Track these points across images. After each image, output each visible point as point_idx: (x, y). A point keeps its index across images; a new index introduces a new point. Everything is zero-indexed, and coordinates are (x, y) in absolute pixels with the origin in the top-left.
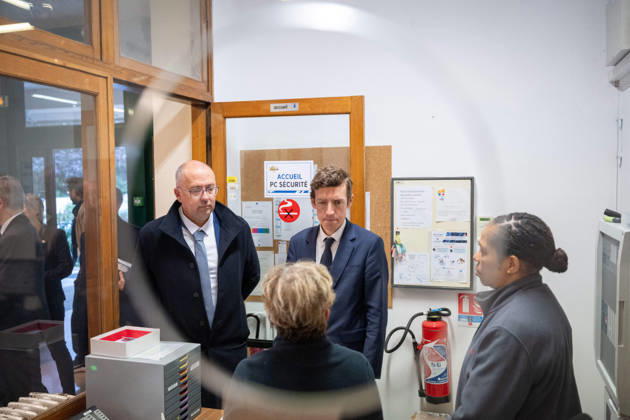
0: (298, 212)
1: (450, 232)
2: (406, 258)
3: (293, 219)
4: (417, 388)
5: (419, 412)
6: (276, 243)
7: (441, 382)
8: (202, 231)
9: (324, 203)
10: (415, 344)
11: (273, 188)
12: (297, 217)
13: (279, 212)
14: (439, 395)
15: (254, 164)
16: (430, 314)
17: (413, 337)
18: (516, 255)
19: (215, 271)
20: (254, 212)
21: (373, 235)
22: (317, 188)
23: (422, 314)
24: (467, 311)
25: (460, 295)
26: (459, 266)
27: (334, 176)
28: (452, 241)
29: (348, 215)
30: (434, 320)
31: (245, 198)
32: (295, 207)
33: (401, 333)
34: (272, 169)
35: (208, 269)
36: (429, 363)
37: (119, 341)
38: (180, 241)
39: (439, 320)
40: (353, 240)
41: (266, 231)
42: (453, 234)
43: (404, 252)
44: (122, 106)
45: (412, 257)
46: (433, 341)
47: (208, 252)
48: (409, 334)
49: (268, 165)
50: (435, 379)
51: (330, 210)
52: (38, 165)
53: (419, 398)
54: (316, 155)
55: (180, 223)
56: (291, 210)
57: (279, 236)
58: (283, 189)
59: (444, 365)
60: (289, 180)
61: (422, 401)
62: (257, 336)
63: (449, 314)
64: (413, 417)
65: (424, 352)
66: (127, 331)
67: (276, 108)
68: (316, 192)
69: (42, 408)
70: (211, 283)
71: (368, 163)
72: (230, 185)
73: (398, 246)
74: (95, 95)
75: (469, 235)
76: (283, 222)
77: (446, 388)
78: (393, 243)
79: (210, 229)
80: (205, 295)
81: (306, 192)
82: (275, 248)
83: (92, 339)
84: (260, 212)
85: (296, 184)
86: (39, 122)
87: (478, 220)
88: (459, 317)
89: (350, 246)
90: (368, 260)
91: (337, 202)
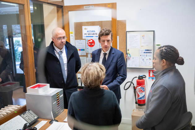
0: (94, 43)
1: (146, 49)
2: (131, 58)
3: (92, 46)
4: (135, 101)
5: (135, 109)
6: (87, 54)
7: (143, 99)
8: (61, 51)
9: (104, 41)
10: (134, 87)
11: (86, 36)
12: (94, 45)
13: (88, 44)
14: (142, 103)
15: (79, 27)
16: (139, 77)
17: (134, 85)
18: (165, 59)
19: (66, 64)
20: (79, 43)
21: (120, 51)
22: (101, 36)
23: (136, 77)
24: (152, 76)
25: (149, 71)
26: (149, 61)
27: (107, 32)
28: (147, 53)
29: (111, 45)
30: (140, 79)
31: (76, 39)
32: (93, 42)
33: (129, 84)
34: (85, 29)
35: (64, 64)
36: (139, 93)
37: (36, 88)
38: (54, 55)
39: (142, 79)
40: (113, 54)
41: (84, 50)
42: (147, 50)
43: (130, 56)
44: (32, 6)
45: (133, 58)
46: (140, 86)
47: (63, 58)
48: (132, 84)
49: (84, 27)
50: (141, 98)
51: (106, 43)
52: (5, 27)
53: (135, 104)
54: (100, 23)
55: (54, 49)
56: (92, 43)
57: (88, 52)
58: (89, 36)
59: (144, 93)
60: (91, 33)
61: (136, 105)
62: (82, 85)
63: (146, 77)
64: (133, 110)
65: (137, 90)
66: (39, 85)
67: (86, 7)
68: (101, 37)
69: (12, 110)
70: (65, 68)
71: (118, 26)
72: (71, 35)
73: (128, 55)
74: (23, 5)
75: (153, 50)
76: (89, 47)
77: (144, 101)
78: (127, 54)
79: (64, 51)
80: (63, 73)
81: (97, 37)
82: (87, 56)
83: (27, 88)
84: (82, 43)
85: (94, 34)
86: (4, 12)
87: (156, 45)
88: (149, 78)
89: (112, 55)
90: (118, 60)
91: (108, 41)
